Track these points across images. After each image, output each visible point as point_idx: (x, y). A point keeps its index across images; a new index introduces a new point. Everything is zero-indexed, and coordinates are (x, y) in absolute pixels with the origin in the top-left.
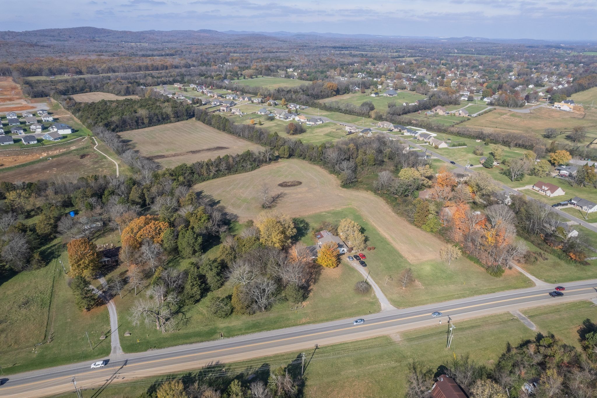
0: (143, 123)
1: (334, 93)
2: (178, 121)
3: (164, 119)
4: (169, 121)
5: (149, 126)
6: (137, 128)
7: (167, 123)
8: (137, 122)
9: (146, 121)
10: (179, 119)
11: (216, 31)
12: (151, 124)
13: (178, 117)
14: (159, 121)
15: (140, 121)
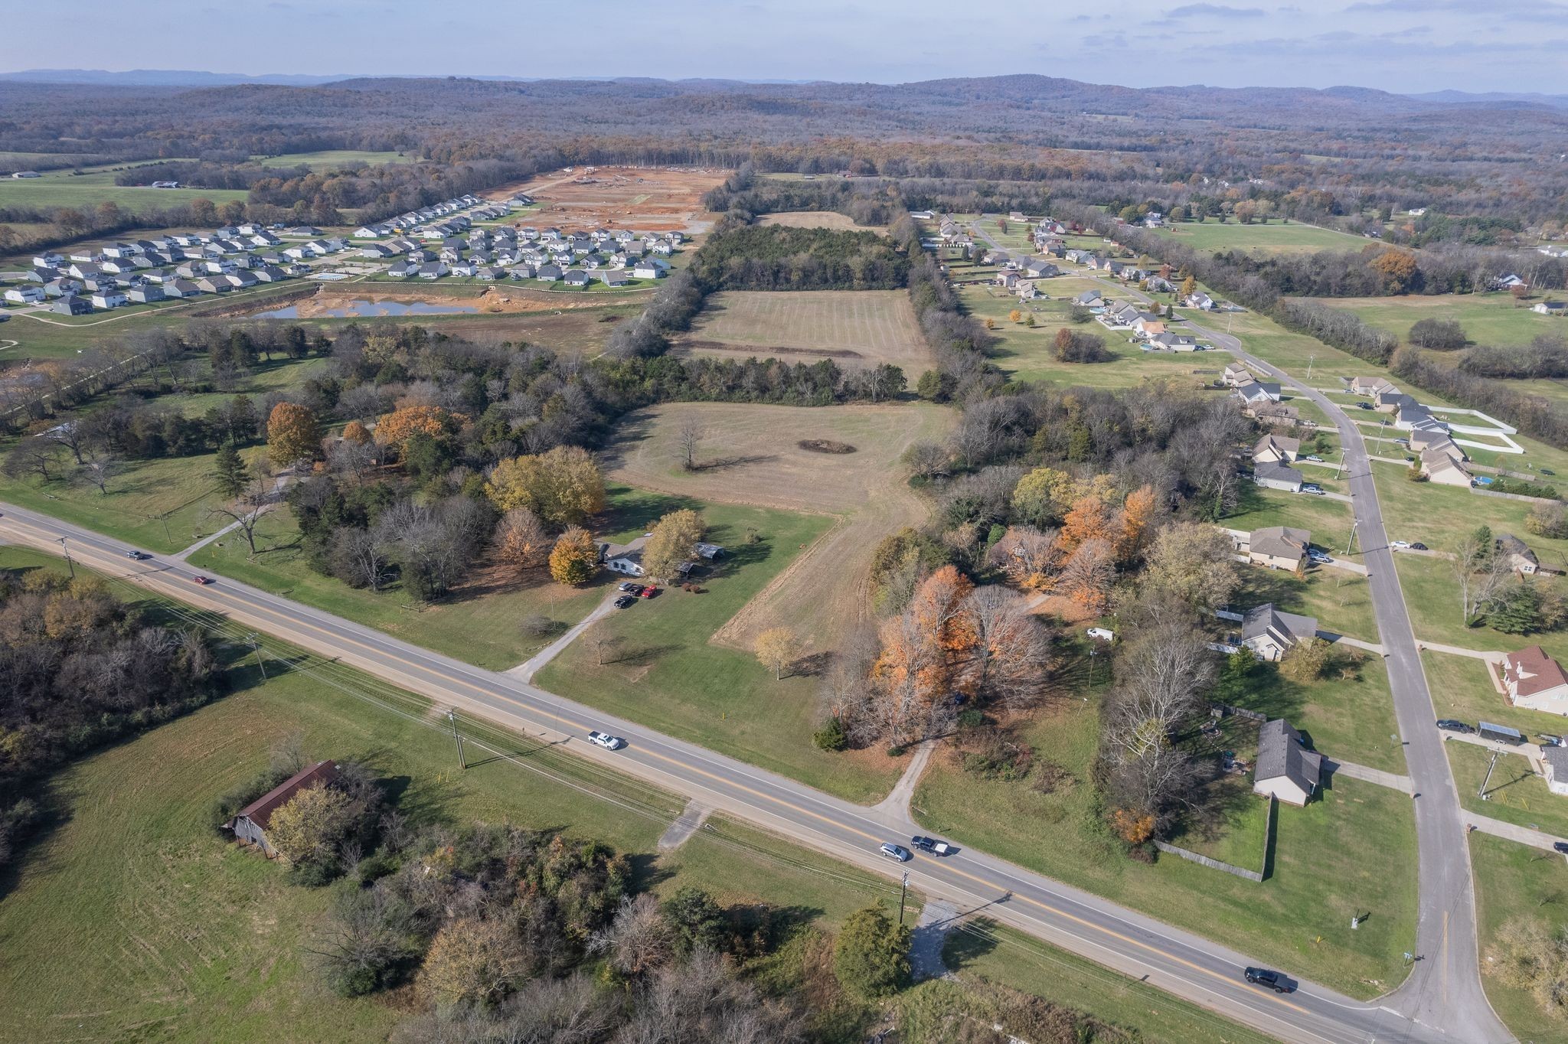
0: (788, 280)
1: (1396, 285)
2: (870, 288)
3: (837, 279)
4: (847, 285)
5: (798, 289)
6: (770, 287)
7: (842, 289)
8: (776, 274)
9: (795, 277)
10: (874, 284)
11: (1383, 93)
12: (804, 284)
13: (873, 280)
14: (826, 281)
15: (782, 275)
